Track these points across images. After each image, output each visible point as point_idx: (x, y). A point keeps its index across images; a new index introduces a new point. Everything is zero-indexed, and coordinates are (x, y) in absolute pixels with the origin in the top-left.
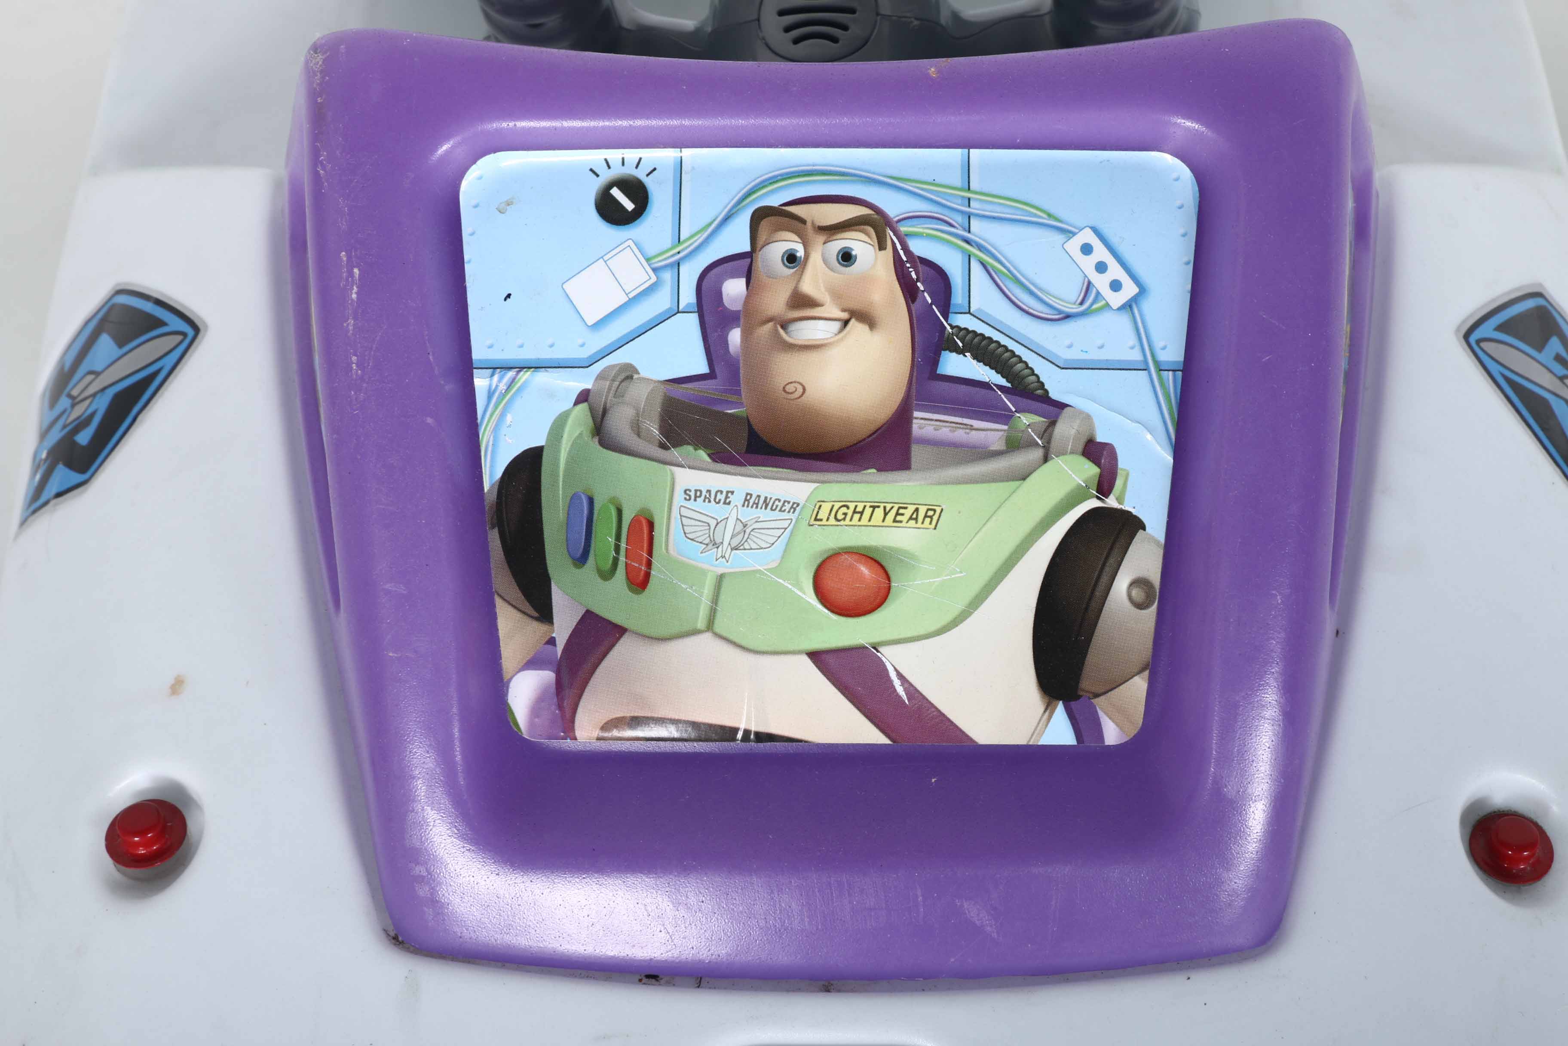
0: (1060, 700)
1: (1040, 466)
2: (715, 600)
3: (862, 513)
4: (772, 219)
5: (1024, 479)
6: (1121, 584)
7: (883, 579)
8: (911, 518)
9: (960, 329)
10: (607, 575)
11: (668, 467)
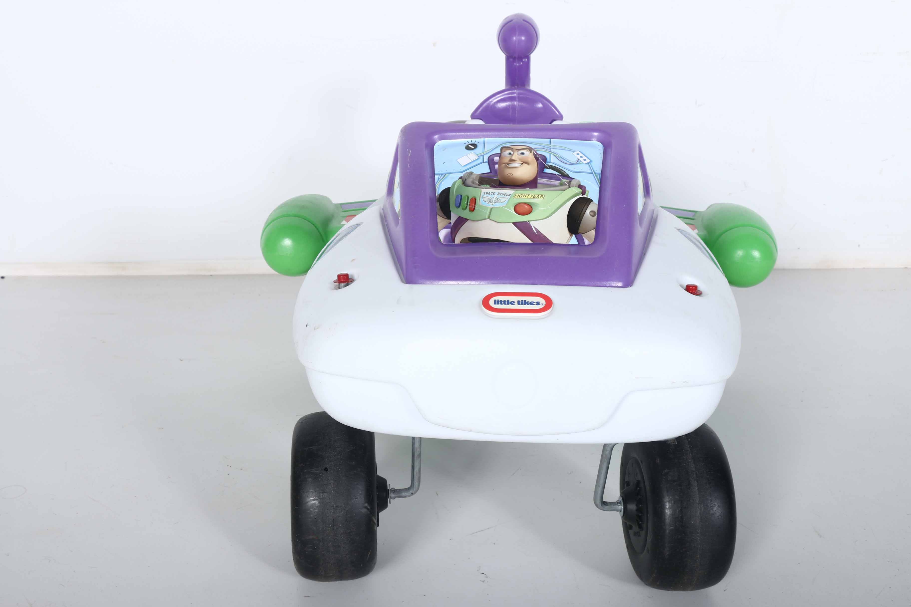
0: (574, 234)
1: (567, 189)
2: (490, 212)
3: (526, 196)
4: (505, 148)
5: (564, 191)
6: (588, 212)
7: (530, 208)
8: (537, 197)
9: (548, 165)
10: (464, 209)
11: (480, 189)
